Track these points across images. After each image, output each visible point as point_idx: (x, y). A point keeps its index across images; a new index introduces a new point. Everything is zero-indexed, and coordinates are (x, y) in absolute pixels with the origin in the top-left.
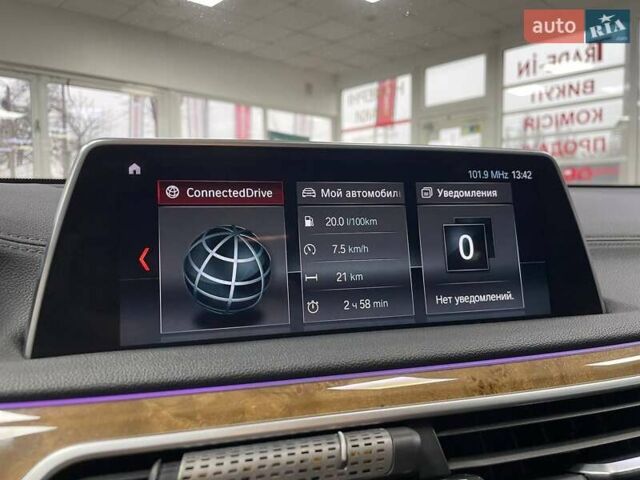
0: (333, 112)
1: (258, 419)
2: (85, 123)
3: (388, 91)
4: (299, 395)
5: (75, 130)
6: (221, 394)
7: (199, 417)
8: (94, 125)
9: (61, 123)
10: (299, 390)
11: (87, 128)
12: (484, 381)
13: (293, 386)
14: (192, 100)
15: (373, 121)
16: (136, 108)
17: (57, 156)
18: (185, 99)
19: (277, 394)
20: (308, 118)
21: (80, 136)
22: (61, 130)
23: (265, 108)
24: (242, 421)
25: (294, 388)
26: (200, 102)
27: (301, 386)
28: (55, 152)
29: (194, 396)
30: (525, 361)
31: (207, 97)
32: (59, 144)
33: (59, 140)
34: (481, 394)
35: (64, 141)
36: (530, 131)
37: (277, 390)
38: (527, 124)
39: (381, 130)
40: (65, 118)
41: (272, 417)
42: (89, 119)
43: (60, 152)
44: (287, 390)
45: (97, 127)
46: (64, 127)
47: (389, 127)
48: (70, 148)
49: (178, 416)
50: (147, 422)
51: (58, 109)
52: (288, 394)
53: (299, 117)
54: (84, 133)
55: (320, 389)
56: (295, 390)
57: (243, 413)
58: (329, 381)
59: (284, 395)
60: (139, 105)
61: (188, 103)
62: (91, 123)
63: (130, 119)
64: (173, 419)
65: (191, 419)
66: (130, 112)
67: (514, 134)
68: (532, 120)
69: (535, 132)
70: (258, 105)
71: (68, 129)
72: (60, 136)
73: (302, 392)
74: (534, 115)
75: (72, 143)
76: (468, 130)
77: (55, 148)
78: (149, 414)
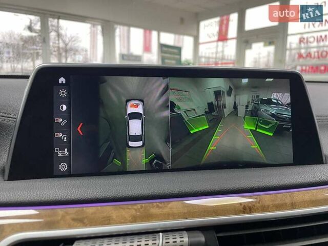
0: (195, 33)
1: (117, 223)
2: (69, 38)
3: (225, 22)
4: (141, 210)
5: (64, 42)
6: (99, 208)
7: (86, 221)
8: (73, 39)
9: (57, 38)
10: (142, 207)
11: (70, 41)
12: (246, 206)
13: (139, 205)
14: (122, 27)
15: (216, 38)
16: (94, 31)
17: (55, 55)
18: (119, 26)
19: (129, 209)
20: (181, 37)
21: (66, 45)
22: (57, 42)
23: (159, 31)
24: (109, 224)
25: (139, 206)
26: (126, 28)
27: (143, 205)
28: (54, 53)
29: (84, 208)
30: (272, 194)
31: (129, 25)
32: (56, 49)
33: (56, 47)
34: (244, 213)
35: (59, 47)
36: (303, 45)
37: (130, 207)
38: (301, 41)
39: (220, 43)
40: (59, 35)
41: (125, 222)
42: (71, 37)
43: (56, 53)
44: (135, 207)
45: (74, 41)
46: (58, 40)
47: (225, 41)
48: (61, 51)
49: (74, 220)
50: (58, 222)
51: (55, 31)
52: (134, 209)
53: (177, 36)
54: (68, 43)
55: (153, 207)
56: (139, 207)
57: (109, 220)
58: (159, 202)
59: (133, 210)
60: (95, 29)
61: (120, 28)
62: (72, 38)
63: (91, 36)
64: (71, 221)
65: (82, 222)
66: (91, 33)
67: (294, 46)
68: (304, 39)
69: (306, 45)
70: (155, 29)
71: (61, 41)
72: (57, 45)
73: (143, 209)
74: (305, 36)
75: (62, 48)
76: (267, 43)
77: (54, 51)
78: (59, 218)
